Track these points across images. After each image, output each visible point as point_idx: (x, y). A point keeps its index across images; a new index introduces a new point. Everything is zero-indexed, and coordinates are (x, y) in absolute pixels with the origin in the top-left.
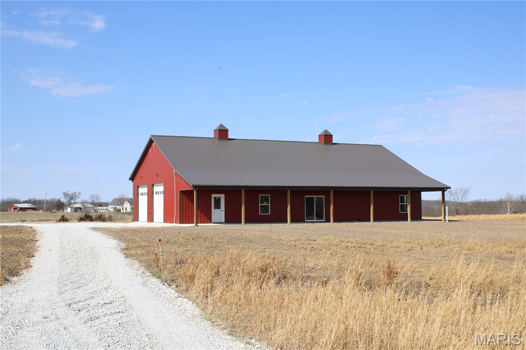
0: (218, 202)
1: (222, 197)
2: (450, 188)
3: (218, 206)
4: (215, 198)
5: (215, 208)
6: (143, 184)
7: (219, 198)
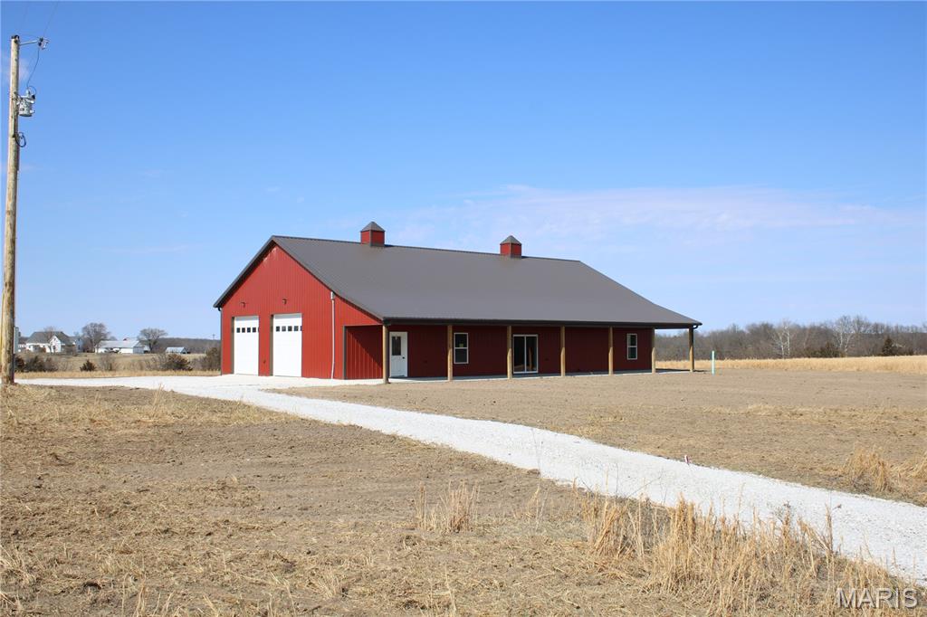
0: (397, 342)
1: (404, 336)
2: (701, 324)
3: (397, 352)
4: (394, 338)
5: (393, 354)
6: (246, 313)
7: (399, 338)
